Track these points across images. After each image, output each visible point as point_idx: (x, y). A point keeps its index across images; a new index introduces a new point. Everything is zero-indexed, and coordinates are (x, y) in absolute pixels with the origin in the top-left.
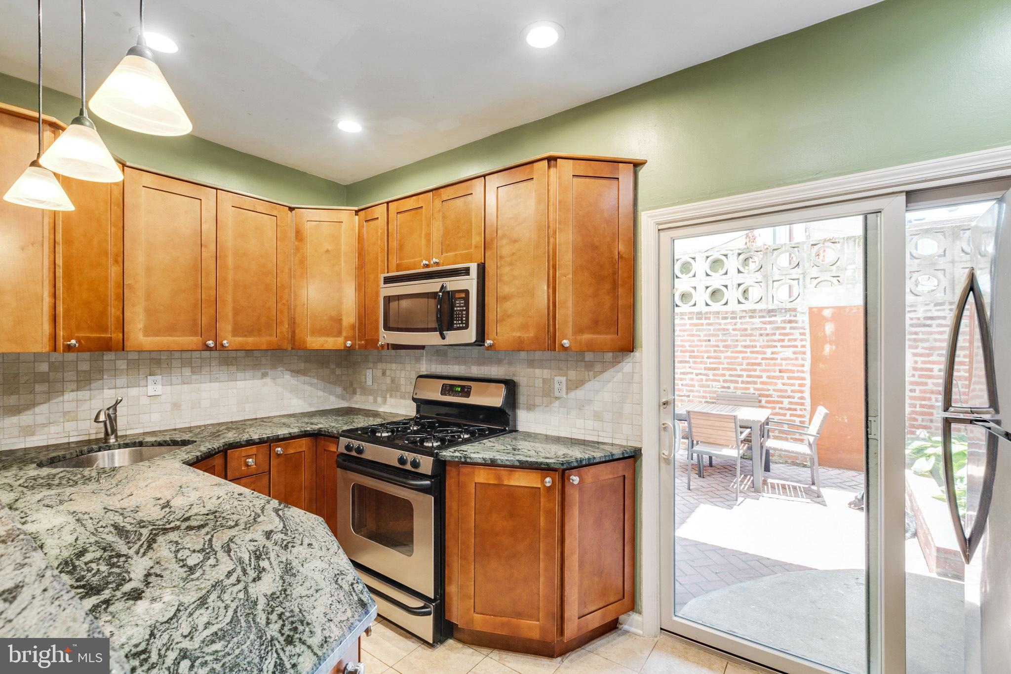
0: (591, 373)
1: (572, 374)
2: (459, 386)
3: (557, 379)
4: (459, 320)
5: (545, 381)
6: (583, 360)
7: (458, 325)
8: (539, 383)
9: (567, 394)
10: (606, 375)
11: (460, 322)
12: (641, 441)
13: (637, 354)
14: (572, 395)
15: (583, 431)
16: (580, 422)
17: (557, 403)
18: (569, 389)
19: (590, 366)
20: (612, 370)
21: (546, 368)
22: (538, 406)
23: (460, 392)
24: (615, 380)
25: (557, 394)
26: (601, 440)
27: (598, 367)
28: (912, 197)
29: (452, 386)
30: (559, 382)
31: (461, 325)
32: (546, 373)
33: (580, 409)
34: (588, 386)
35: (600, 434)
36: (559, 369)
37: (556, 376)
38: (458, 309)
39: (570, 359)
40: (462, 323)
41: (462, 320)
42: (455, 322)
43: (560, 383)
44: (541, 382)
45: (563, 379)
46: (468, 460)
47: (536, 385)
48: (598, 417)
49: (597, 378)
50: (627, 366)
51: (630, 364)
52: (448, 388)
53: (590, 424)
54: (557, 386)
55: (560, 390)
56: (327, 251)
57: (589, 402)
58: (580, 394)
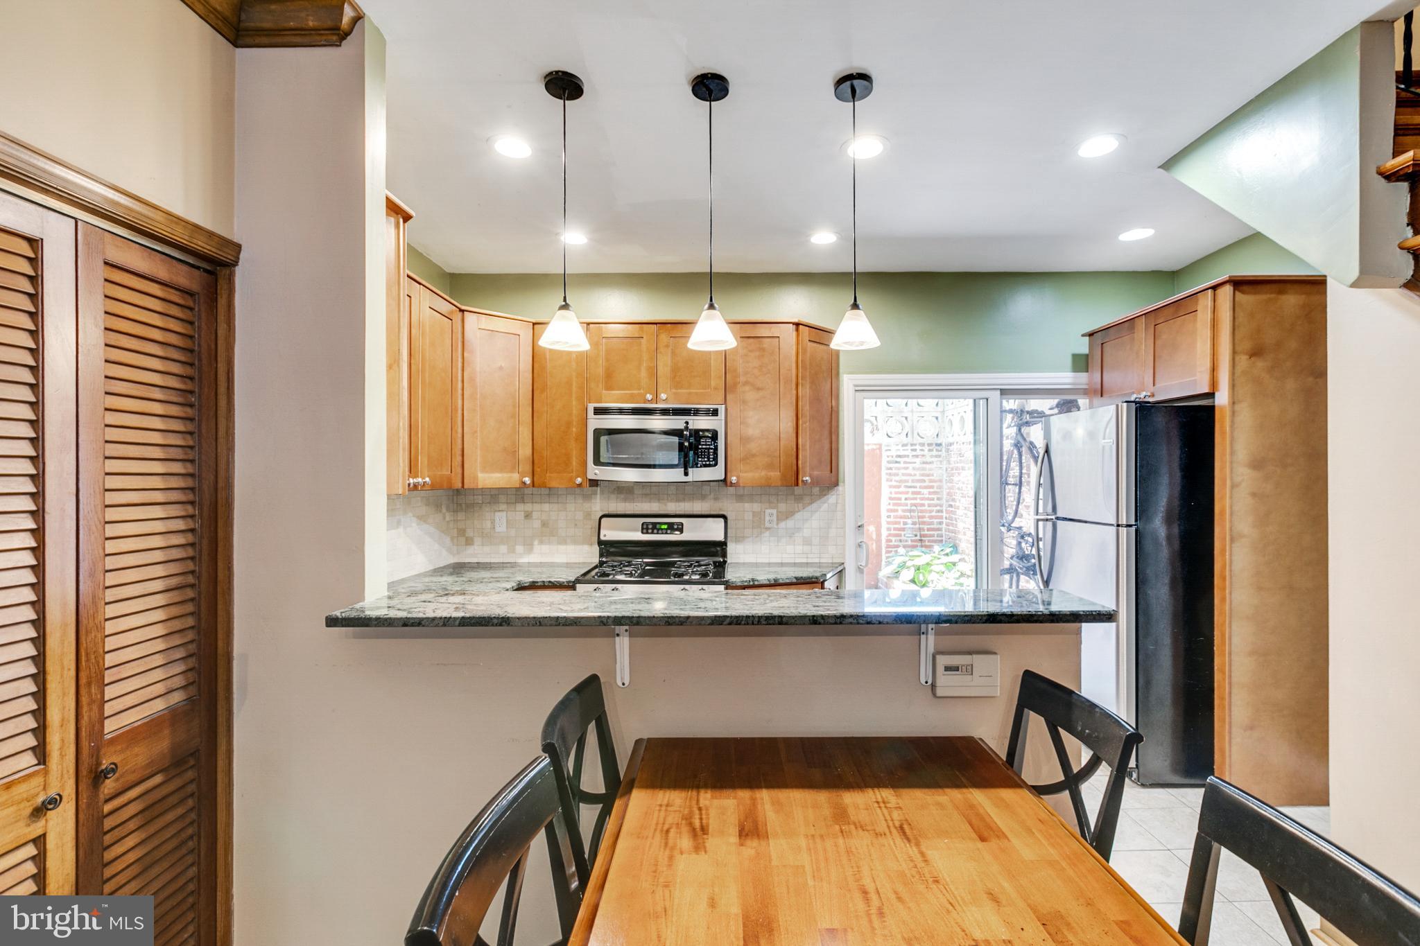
0: (800, 505)
1: (783, 507)
2: (665, 523)
3: (768, 511)
4: (705, 458)
5: (755, 513)
6: (793, 494)
7: (704, 463)
8: (749, 516)
9: (777, 524)
10: (815, 505)
12: (844, 558)
13: (840, 488)
14: (782, 525)
15: (793, 556)
16: (790, 548)
17: (767, 534)
18: (779, 520)
19: (799, 499)
20: (818, 502)
21: (756, 502)
22: (747, 537)
23: (666, 529)
24: (821, 510)
25: (767, 525)
26: (810, 561)
27: (807, 500)
28: (1004, 392)
29: (654, 524)
30: (771, 513)
31: (708, 463)
32: (756, 507)
33: (790, 537)
34: (798, 516)
35: (809, 556)
36: (770, 502)
37: (767, 509)
38: (704, 447)
39: (780, 493)
40: (709, 460)
41: (709, 458)
42: (700, 459)
43: (771, 515)
44: (751, 515)
45: (774, 511)
47: (746, 518)
48: (807, 542)
49: (807, 509)
50: (832, 498)
51: (834, 497)
52: (650, 526)
53: (799, 548)
54: (767, 518)
55: (770, 522)
56: (501, 368)
57: (799, 530)
58: (790, 523)
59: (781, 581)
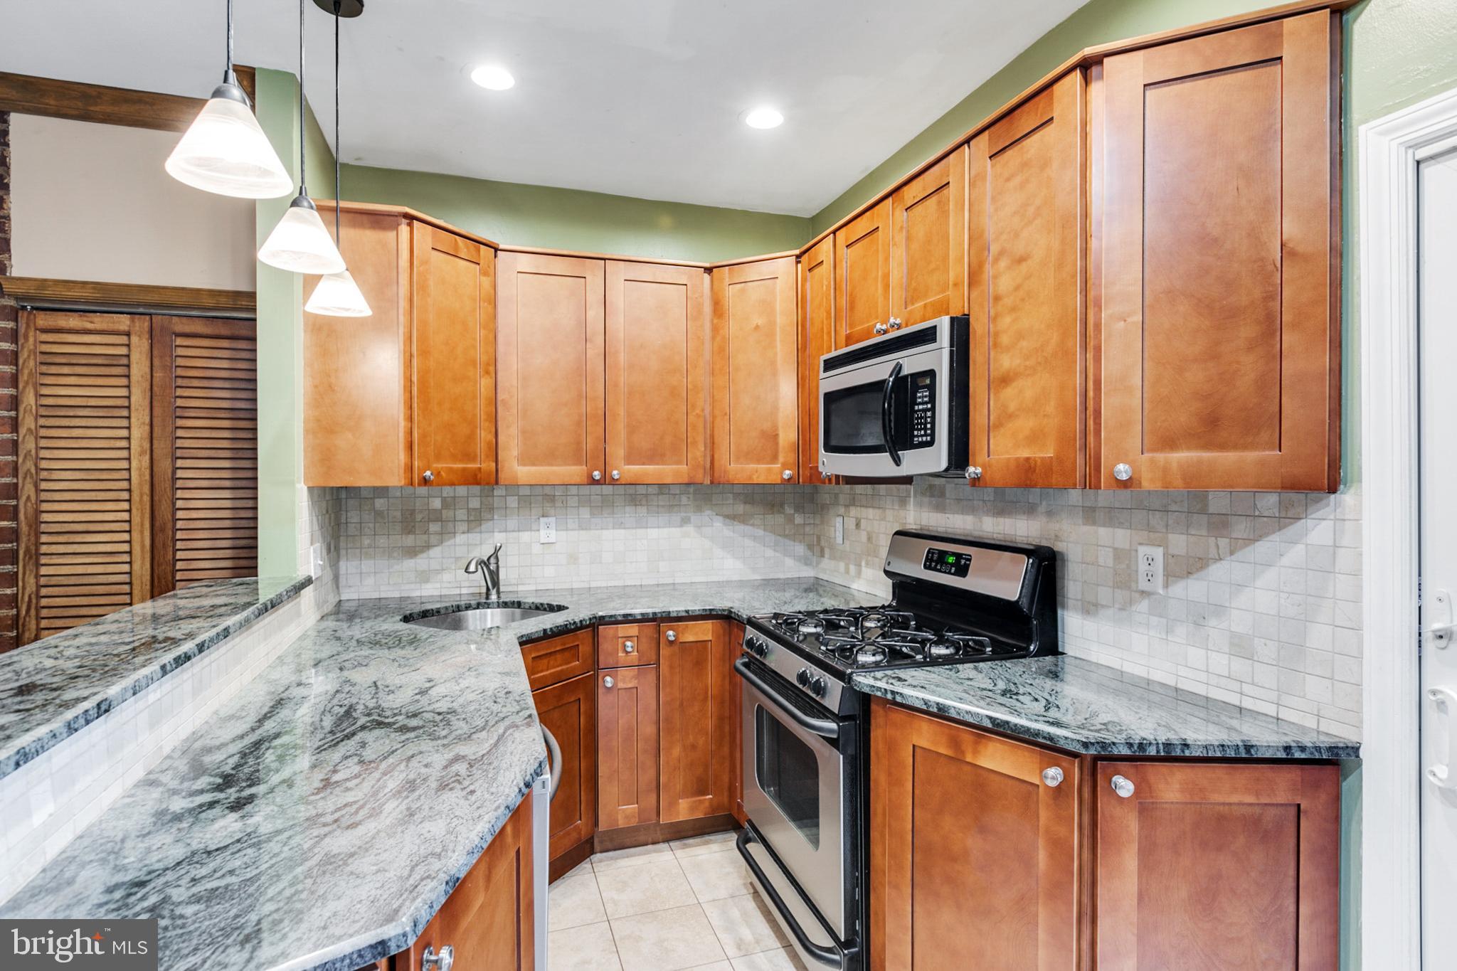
0: (1223, 542)
1: (1179, 542)
2: (953, 554)
3: (1143, 551)
4: (921, 429)
5: (1119, 554)
6: (1203, 511)
7: (920, 439)
8: (1106, 558)
9: (1166, 586)
10: (1262, 548)
11: (923, 432)
12: (1359, 726)
13: (1346, 498)
14: (1178, 589)
15: (1203, 677)
16: (1196, 655)
17: (1144, 605)
18: (1171, 575)
19: (1220, 524)
20: (1276, 537)
21: (1121, 525)
22: (1103, 606)
23: (952, 565)
24: (1285, 561)
25: (1143, 585)
26: (1247, 703)
27: (1241, 529)
29: (943, 554)
30: (1151, 556)
31: (924, 439)
32: (1121, 537)
33: (1196, 623)
34: (1217, 571)
35: (1246, 688)
36: (1149, 528)
37: (1140, 544)
38: (921, 407)
39: (1174, 507)
40: (926, 435)
41: (925, 429)
42: (916, 433)
43: (1150, 561)
44: (1111, 555)
45: (1158, 553)
46: (898, 699)
47: (1101, 561)
48: (1241, 647)
49: (1239, 555)
50: (1319, 528)
51: (1326, 526)
52: (936, 556)
53: (1220, 662)
54: (1143, 567)
55: (1150, 578)
56: (757, 327)
57: (1219, 610)
58: (1193, 589)
59: (953, 714)
